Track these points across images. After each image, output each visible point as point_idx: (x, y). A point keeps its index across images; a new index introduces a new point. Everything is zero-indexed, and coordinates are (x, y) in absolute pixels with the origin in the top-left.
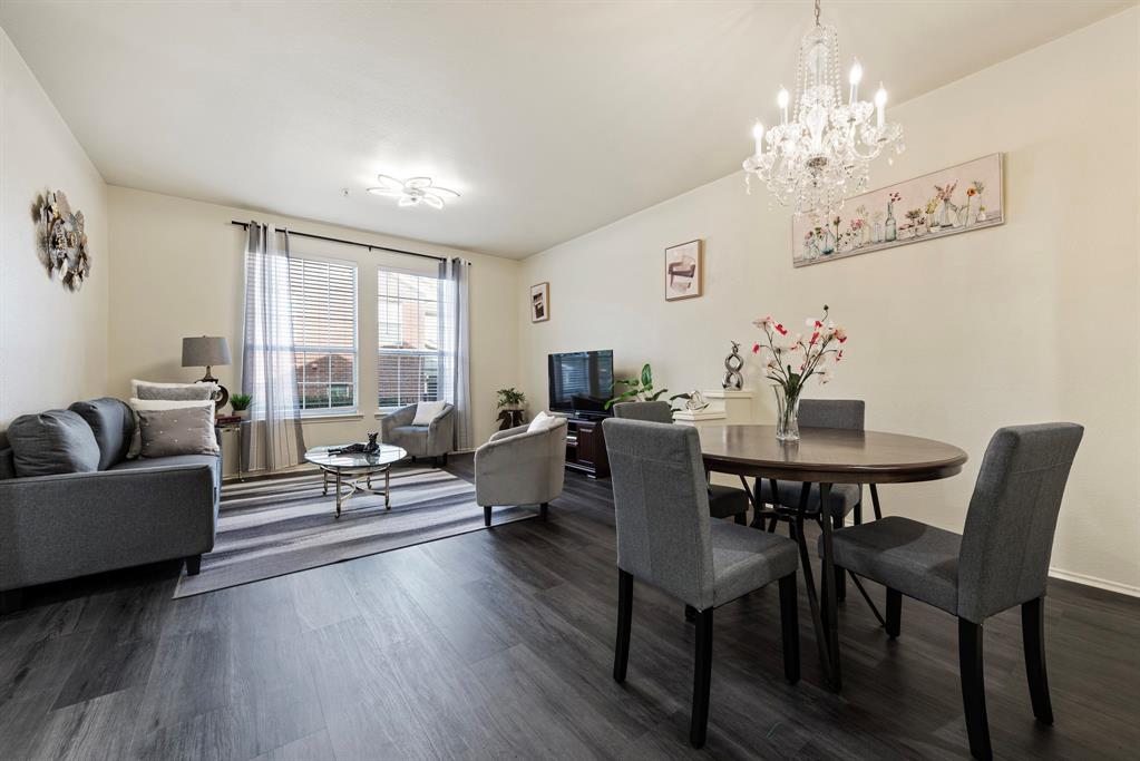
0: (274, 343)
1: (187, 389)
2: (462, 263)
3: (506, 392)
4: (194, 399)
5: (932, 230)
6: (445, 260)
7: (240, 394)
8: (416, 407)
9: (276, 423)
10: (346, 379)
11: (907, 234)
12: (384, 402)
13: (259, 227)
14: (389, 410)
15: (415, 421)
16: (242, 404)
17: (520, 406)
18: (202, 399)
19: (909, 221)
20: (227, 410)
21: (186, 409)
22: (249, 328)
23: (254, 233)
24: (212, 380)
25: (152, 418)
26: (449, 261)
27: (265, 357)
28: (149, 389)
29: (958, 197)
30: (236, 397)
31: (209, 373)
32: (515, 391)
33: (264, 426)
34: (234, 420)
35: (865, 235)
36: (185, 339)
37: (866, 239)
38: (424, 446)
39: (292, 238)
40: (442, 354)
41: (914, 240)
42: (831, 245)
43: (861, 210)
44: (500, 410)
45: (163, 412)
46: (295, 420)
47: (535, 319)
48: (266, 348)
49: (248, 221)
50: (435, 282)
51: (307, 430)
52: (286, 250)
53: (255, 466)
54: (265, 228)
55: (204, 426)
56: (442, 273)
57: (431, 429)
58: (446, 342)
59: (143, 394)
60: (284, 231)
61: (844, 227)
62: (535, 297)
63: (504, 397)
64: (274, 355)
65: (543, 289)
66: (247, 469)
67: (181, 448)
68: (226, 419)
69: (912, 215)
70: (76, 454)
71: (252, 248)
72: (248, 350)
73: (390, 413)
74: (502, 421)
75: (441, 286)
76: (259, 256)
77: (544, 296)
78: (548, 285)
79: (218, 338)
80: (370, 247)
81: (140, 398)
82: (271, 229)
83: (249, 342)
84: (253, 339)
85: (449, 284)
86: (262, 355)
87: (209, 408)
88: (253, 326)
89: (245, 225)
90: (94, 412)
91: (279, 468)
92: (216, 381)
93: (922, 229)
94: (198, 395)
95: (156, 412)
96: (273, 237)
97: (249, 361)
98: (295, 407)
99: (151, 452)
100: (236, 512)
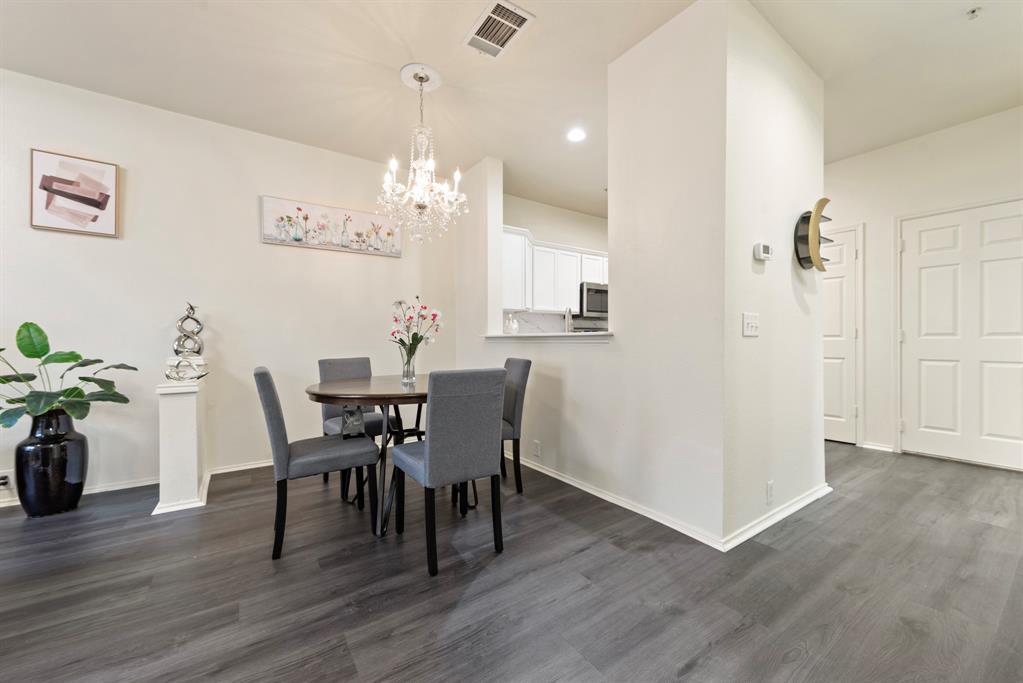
5: (370, 249)
11: (355, 246)
19: (357, 238)
29: (383, 234)
35: (327, 237)
37: (328, 240)
41: (359, 251)
42: (300, 235)
43: (325, 217)
61: (311, 224)
69: (359, 235)
93: (364, 246)
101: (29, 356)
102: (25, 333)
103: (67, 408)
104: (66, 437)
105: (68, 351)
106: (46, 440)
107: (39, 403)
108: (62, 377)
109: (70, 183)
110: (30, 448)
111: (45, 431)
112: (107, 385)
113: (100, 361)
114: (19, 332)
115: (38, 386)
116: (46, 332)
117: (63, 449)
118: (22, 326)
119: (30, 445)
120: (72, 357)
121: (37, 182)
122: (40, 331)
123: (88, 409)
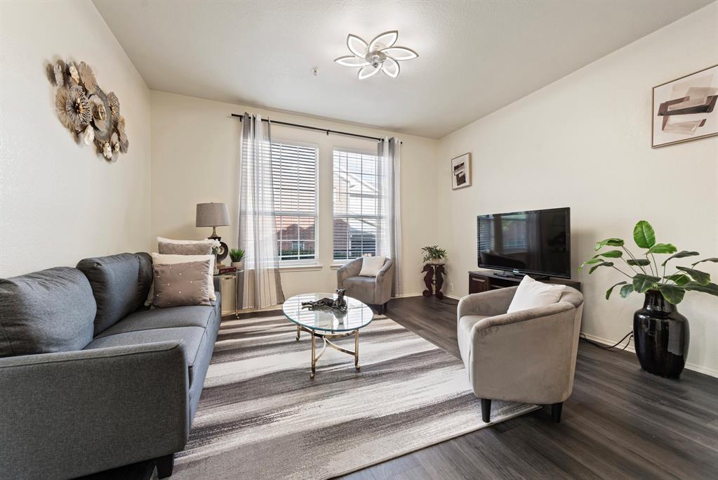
0: (260, 209)
1: (195, 245)
2: (396, 142)
3: (430, 249)
4: (199, 254)
6: (383, 140)
7: (237, 249)
8: (362, 260)
9: (262, 272)
10: (309, 238)
12: (337, 256)
13: (250, 118)
14: (343, 263)
15: (363, 272)
16: (237, 257)
17: (441, 261)
18: (205, 254)
20: (227, 262)
21: (190, 263)
22: (243, 198)
23: (246, 122)
24: (215, 238)
25: (163, 272)
26: (386, 140)
27: (254, 221)
28: (167, 245)
30: (233, 251)
31: (214, 232)
32: (438, 248)
33: (253, 273)
34: (232, 270)
36: (198, 205)
38: (372, 296)
39: (273, 127)
40: (380, 217)
44: (425, 264)
45: (172, 265)
46: (275, 269)
47: (455, 186)
48: (255, 213)
49: (242, 114)
50: (375, 158)
51: (284, 277)
52: (269, 136)
53: (247, 307)
54: (254, 119)
55: (203, 279)
56: (380, 152)
57: (378, 281)
58: (383, 208)
59: (163, 249)
60: (268, 121)
62: (456, 168)
63: (427, 253)
64: (260, 219)
65: (466, 160)
66: (241, 308)
67: (184, 298)
68: (226, 270)
70: (40, 326)
71: (245, 136)
72: (243, 214)
73: (344, 265)
74: (426, 273)
75: (380, 162)
76: (250, 140)
77: (467, 165)
78: (470, 155)
79: (221, 204)
80: (328, 131)
81: (160, 253)
82: (259, 119)
83: (243, 208)
84: (246, 206)
85: (386, 159)
86: (252, 218)
87: (207, 262)
88: (246, 196)
89: (241, 117)
90: (99, 269)
91: (264, 307)
92: (219, 239)
94: (202, 250)
95: (167, 265)
96: (260, 125)
97: (243, 222)
98: (275, 259)
99: (159, 303)
100: (228, 357)
101: (641, 246)
102: (639, 229)
103: (664, 292)
104: (669, 315)
105: (666, 244)
106: (654, 314)
107: (642, 283)
108: (664, 265)
109: (681, 100)
110: (641, 316)
111: (654, 307)
112: (703, 276)
113: (696, 254)
114: (636, 228)
115: (648, 271)
116: (654, 228)
117: (665, 325)
118: (638, 224)
119: (642, 314)
120: (671, 249)
121: (657, 111)
122: (649, 227)
123: (682, 296)
